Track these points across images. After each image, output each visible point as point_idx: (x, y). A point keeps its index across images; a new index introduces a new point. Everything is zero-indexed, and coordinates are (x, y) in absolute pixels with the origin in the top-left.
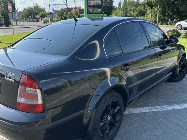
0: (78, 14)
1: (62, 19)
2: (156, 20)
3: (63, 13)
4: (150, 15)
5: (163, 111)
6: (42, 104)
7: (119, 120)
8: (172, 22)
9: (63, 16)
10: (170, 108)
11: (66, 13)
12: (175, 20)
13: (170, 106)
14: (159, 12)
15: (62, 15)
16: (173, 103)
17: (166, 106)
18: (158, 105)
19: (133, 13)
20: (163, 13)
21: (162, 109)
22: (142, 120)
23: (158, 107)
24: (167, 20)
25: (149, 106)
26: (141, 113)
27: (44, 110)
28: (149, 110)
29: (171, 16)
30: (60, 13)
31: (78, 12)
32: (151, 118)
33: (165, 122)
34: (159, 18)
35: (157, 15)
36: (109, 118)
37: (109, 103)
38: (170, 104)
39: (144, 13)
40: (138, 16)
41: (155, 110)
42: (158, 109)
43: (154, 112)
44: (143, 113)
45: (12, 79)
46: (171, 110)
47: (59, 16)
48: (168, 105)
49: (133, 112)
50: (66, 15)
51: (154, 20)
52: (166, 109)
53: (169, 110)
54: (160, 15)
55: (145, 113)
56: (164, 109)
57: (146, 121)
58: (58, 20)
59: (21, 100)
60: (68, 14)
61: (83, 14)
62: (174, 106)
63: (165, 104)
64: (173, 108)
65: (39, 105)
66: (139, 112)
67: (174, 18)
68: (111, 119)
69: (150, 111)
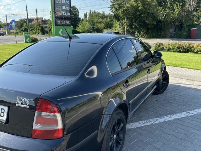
0: (41, 26)
1: (21, 30)
2: (124, 32)
3: (23, 24)
4: (118, 28)
5: (156, 124)
6: (62, 129)
7: (122, 138)
8: (140, 35)
9: (23, 28)
10: (162, 120)
11: (26, 24)
12: (141, 33)
13: (161, 118)
14: (127, 25)
15: (21, 26)
16: (163, 115)
17: (157, 119)
18: (150, 119)
19: (100, 25)
20: (130, 26)
21: (154, 122)
22: (140, 134)
23: (151, 120)
24: (135, 33)
25: (142, 120)
26: (137, 128)
27: (64, 135)
28: (143, 124)
29: (138, 29)
30: (19, 24)
31: (41, 23)
32: (148, 132)
33: (161, 134)
34: (127, 30)
35: (124, 27)
36: (115, 136)
37: (116, 121)
38: (160, 116)
39: (111, 25)
40: (105, 29)
41: (149, 124)
42: (151, 122)
43: (148, 126)
44: (139, 127)
45: (27, 105)
46: (163, 123)
47: (18, 27)
48: (158, 117)
49: (129, 128)
50: (26, 26)
51: (122, 32)
52: (158, 122)
53: (161, 122)
54: (127, 27)
55: (140, 128)
56: (157, 122)
57: (143, 135)
58: (17, 31)
59: (36, 126)
60: (29, 25)
61: (46, 26)
62: (164, 118)
63: (156, 117)
64: (165, 120)
65: (58, 130)
66: (135, 127)
67: (141, 30)
68: (116, 137)
69: (145, 125)
